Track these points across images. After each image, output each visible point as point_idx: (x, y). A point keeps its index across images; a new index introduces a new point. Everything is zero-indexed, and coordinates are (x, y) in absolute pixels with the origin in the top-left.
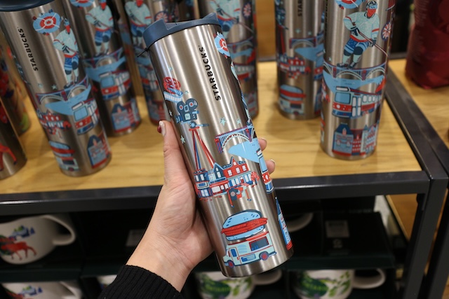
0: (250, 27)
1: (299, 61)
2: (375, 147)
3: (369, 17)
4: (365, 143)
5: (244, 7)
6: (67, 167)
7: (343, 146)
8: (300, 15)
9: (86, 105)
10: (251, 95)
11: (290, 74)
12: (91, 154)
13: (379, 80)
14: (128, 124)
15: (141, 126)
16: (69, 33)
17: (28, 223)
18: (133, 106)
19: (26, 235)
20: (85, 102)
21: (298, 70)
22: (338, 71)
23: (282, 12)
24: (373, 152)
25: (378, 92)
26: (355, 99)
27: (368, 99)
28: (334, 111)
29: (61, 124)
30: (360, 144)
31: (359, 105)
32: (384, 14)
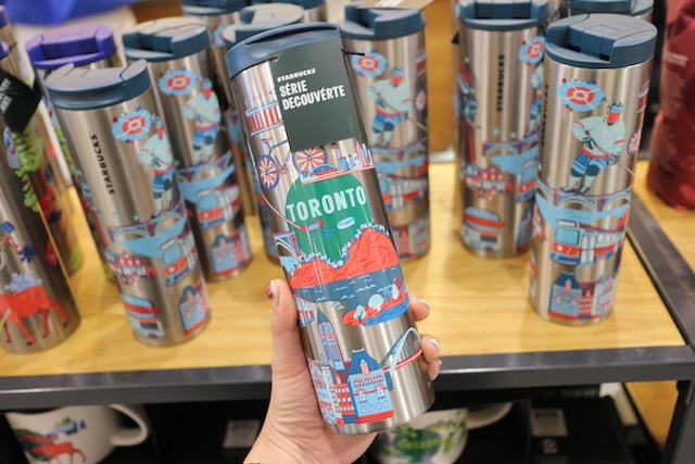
0: (424, 123)
1: (497, 175)
2: (612, 307)
3: (610, 124)
4: (598, 302)
5: (416, 95)
6: (147, 332)
7: (566, 305)
8: (500, 109)
9: (181, 241)
10: (421, 222)
11: (481, 193)
12: (183, 313)
13: (622, 211)
14: (235, 264)
15: (253, 266)
16: (161, 138)
17: (76, 413)
18: (242, 236)
19: (73, 431)
20: (180, 237)
21: (494, 188)
22: (560, 198)
23: (473, 103)
24: (609, 314)
25: (620, 229)
26: (585, 239)
27: (605, 238)
28: (553, 255)
29: (143, 271)
30: (591, 302)
31: (592, 246)
32: (631, 119)
